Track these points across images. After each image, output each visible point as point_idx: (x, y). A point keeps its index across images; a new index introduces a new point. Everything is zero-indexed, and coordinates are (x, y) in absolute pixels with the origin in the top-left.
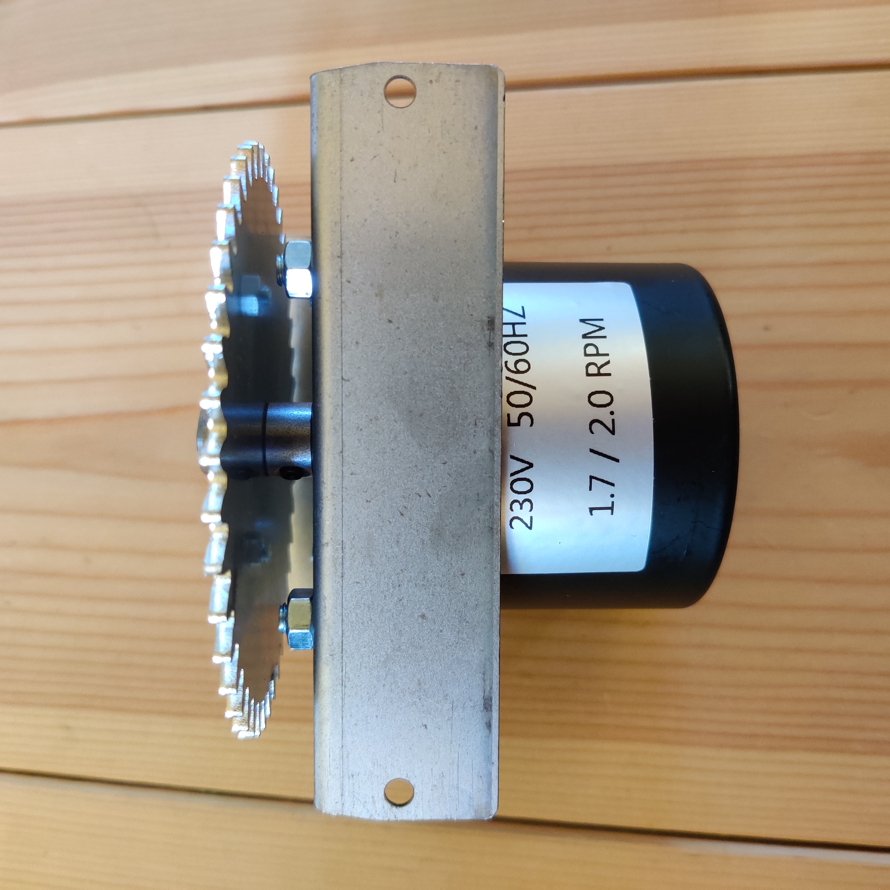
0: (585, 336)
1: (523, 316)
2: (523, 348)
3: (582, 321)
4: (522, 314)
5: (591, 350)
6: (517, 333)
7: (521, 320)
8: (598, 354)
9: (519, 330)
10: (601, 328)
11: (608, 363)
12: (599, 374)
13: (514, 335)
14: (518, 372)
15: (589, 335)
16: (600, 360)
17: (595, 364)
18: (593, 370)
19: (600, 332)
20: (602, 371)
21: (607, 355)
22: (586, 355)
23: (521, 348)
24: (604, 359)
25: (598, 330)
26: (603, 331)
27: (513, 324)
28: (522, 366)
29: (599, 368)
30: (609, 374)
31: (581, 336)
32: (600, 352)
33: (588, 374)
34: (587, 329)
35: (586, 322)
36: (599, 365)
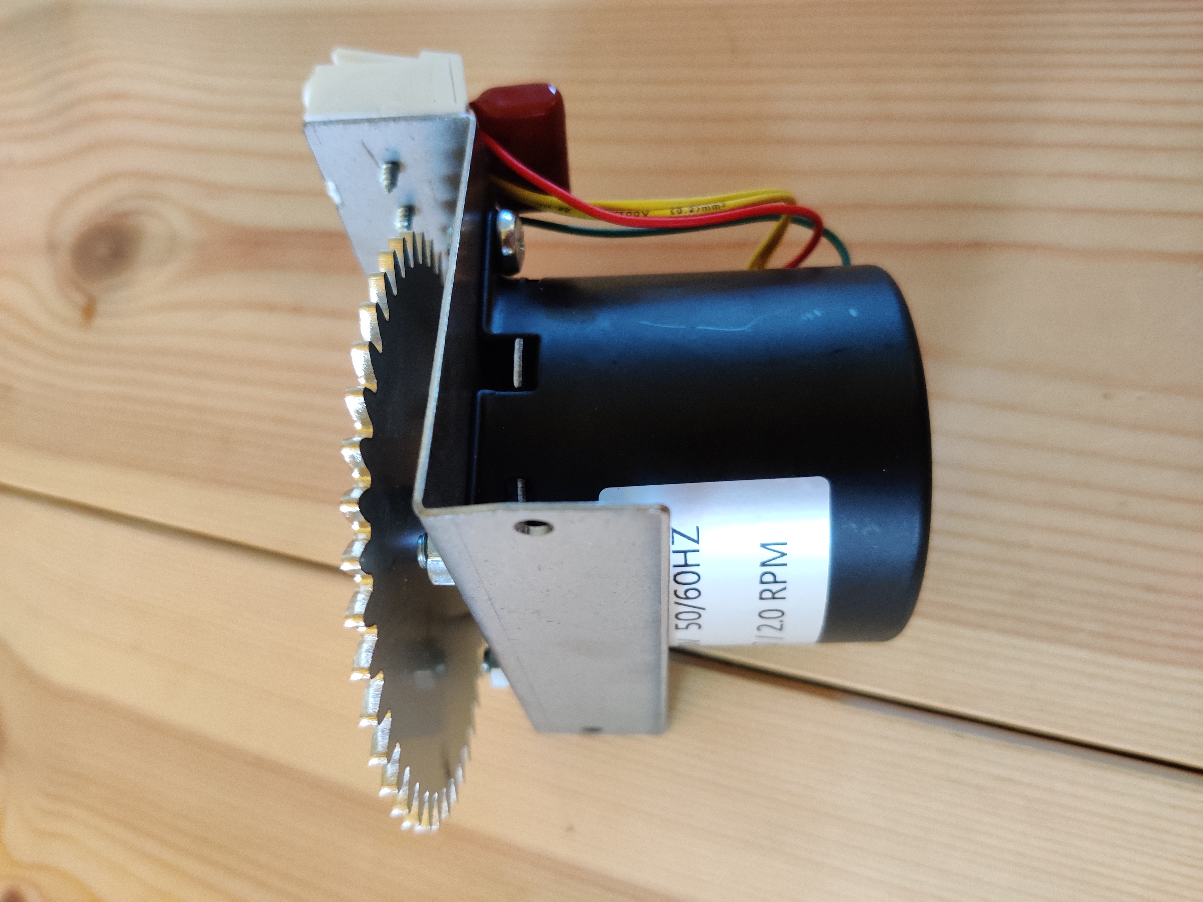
0: (763, 564)
1: (697, 542)
2: (694, 578)
3: (764, 546)
4: (696, 538)
5: (769, 578)
6: (689, 562)
7: (694, 546)
8: (775, 582)
9: (692, 558)
10: (783, 554)
11: (785, 589)
12: (774, 598)
13: (686, 565)
14: (688, 598)
15: (768, 563)
16: (775, 587)
17: (771, 591)
18: (768, 595)
19: (780, 558)
20: (777, 595)
21: (785, 582)
22: (762, 582)
23: (693, 578)
24: (781, 586)
25: (778, 557)
26: (785, 557)
27: (685, 552)
28: (691, 594)
29: (774, 594)
30: (784, 598)
31: (759, 564)
32: (778, 579)
33: (761, 598)
34: (767, 555)
35: (766, 546)
36: (774, 591)
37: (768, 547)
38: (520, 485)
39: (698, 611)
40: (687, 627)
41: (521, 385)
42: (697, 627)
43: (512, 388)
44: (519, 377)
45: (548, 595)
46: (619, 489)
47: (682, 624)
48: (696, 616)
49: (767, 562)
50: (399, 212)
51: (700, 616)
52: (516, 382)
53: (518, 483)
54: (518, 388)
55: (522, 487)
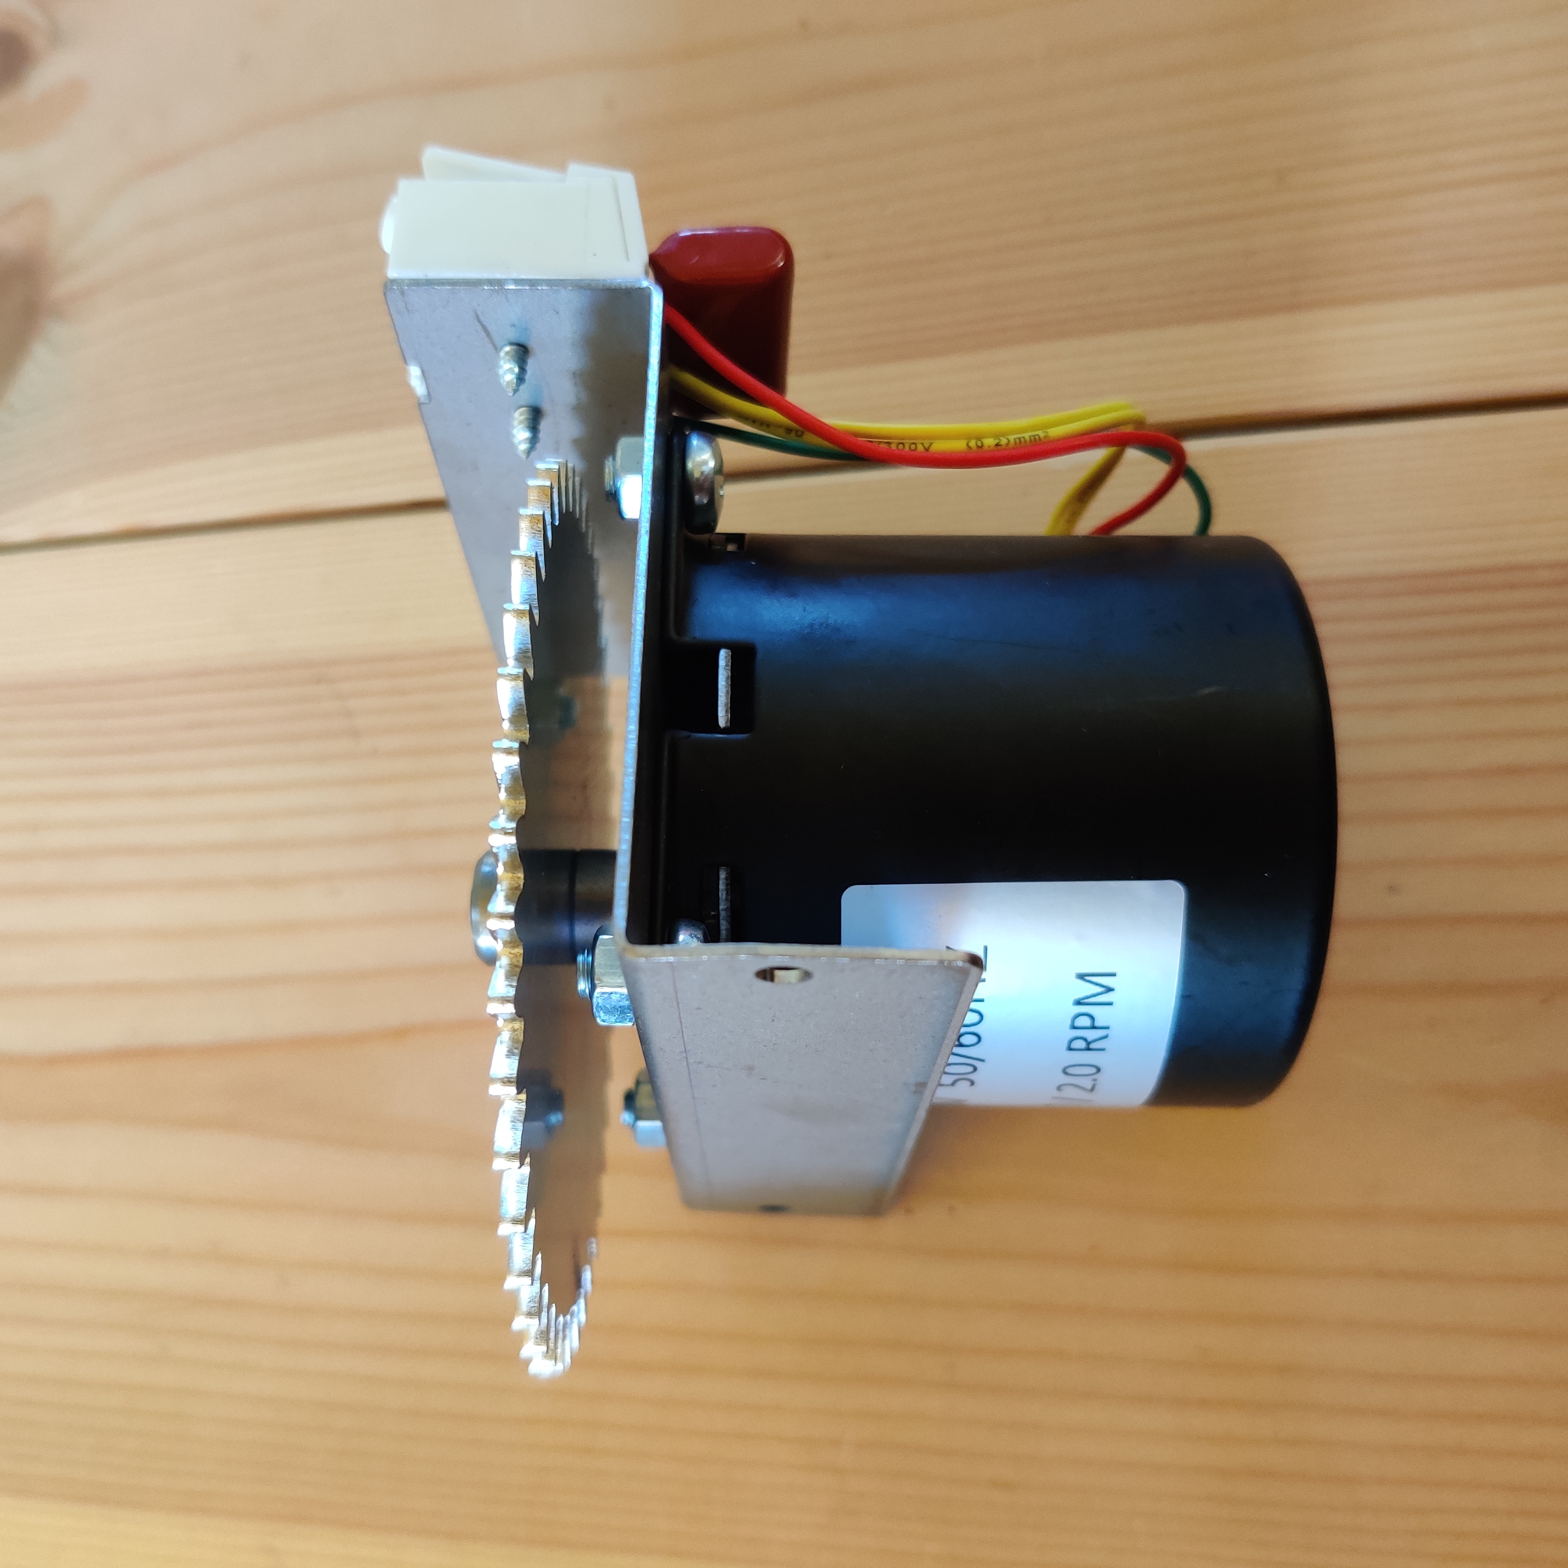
0: (1078, 1003)
2: (975, 1018)
3: (1082, 977)
5: (1084, 1021)
8: (1093, 1027)
10: (1109, 990)
11: (1106, 1037)
12: (1088, 1049)
15: (1086, 1001)
16: (1091, 1035)
17: (1085, 1039)
18: (1081, 1044)
19: (1104, 995)
20: (1092, 1046)
21: (1108, 1028)
22: (1074, 1027)
23: (972, 1018)
24: (1101, 1033)
25: (1101, 994)
26: (1111, 993)
30: (1103, 1050)
31: (1072, 1002)
32: (1097, 1024)
33: (1070, 1049)
34: (1086, 989)
35: (1085, 978)
36: (1089, 1040)
37: (1088, 978)
38: (723, 875)
39: (974, 1065)
40: (953, 1084)
41: (729, 724)
42: (968, 1083)
43: (716, 728)
44: (727, 711)
45: (773, 1050)
46: (872, 888)
47: (947, 1080)
48: (970, 1069)
49: (1084, 999)
50: (520, 417)
51: (975, 1069)
52: (722, 722)
53: (721, 872)
54: (724, 728)
55: (726, 879)
